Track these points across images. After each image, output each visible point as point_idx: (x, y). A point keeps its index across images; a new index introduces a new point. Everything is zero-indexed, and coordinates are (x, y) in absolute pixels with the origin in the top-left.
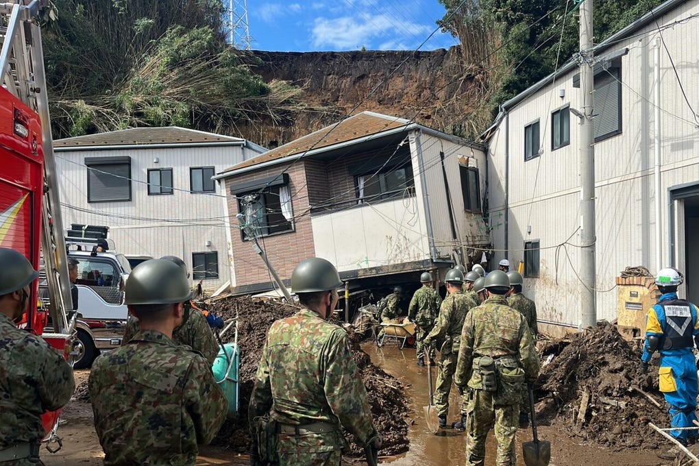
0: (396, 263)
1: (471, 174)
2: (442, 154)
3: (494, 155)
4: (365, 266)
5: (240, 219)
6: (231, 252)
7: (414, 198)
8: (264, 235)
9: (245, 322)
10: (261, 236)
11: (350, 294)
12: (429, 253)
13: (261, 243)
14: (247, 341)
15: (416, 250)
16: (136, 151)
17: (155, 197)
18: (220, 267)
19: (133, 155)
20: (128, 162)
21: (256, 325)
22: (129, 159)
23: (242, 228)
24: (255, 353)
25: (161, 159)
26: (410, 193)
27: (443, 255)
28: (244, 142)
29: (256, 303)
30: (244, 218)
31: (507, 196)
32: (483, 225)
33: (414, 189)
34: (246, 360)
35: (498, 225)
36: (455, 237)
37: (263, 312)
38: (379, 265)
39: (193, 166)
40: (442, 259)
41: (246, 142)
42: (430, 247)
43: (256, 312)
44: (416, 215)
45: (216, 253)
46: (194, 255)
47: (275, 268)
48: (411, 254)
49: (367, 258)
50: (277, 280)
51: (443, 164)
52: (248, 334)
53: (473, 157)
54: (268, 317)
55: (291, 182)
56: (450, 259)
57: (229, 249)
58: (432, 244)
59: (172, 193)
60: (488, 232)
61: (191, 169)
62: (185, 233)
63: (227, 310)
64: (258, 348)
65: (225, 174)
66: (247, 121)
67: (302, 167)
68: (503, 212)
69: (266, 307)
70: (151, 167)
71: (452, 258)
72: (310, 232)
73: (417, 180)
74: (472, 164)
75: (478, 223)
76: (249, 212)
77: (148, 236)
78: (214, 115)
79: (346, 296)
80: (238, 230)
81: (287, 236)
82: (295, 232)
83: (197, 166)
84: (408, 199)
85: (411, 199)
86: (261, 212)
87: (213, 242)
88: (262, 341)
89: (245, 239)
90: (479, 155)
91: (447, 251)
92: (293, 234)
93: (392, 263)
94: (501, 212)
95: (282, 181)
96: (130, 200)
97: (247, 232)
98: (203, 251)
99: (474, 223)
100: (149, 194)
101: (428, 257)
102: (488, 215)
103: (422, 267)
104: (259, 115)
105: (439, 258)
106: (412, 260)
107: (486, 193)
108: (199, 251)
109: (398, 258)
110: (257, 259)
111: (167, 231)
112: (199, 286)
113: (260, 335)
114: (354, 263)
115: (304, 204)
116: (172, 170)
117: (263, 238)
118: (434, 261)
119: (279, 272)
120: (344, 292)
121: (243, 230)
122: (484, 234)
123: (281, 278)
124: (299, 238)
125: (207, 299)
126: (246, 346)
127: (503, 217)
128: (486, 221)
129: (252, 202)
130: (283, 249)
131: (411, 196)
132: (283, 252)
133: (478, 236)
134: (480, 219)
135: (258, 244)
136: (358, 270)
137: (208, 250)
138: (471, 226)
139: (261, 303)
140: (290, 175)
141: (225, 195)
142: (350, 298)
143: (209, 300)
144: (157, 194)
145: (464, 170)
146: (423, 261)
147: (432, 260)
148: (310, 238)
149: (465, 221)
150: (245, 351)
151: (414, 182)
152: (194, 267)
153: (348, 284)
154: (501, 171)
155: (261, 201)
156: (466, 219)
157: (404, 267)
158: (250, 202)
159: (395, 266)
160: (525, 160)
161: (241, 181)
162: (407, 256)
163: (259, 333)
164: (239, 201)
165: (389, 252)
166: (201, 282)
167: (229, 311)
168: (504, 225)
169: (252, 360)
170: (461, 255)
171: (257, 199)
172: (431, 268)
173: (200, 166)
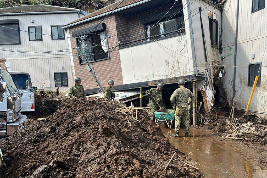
0: (172, 77)
1: (214, 24)
2: (200, 9)
3: (227, 12)
4: (152, 79)
5: (78, 50)
6: (74, 71)
7: (185, 36)
8: (93, 61)
9: (83, 117)
10: (91, 62)
11: (143, 96)
12: (193, 70)
13: (91, 65)
14: (84, 133)
15: (184, 69)
16: (21, 16)
17: (33, 42)
18: (69, 80)
19: (20, 18)
20: (17, 22)
21: (91, 120)
22: (18, 21)
23: (79, 55)
24: (91, 143)
25: (35, 20)
26: (182, 32)
27: (200, 72)
28: (80, 11)
29: (90, 102)
30: (80, 49)
31: (237, 37)
32: (219, 55)
33: (184, 29)
34: (84, 149)
35: (229, 55)
36: (206, 61)
37: (96, 109)
38: (161, 78)
39: (52, 25)
40: (200, 74)
41: (81, 11)
42: (194, 67)
43: (91, 109)
44: (186, 46)
45: (67, 73)
46: (55, 74)
47: (99, 80)
48: (182, 72)
49: (153, 74)
50: (101, 87)
51: (200, 15)
52: (85, 127)
53: (215, 13)
54: (100, 113)
55: (107, 28)
56: (204, 75)
57: (73, 70)
58: (195, 64)
59: (42, 40)
60: (222, 60)
61: (51, 26)
62: (49, 62)
63: (69, 107)
64: (94, 139)
65: (69, 26)
66: (81, 7)
67: (114, 19)
68: (234, 47)
69: (97, 105)
70: (30, 25)
71: (205, 74)
72: (119, 59)
73: (187, 23)
74: (214, 18)
75: (217, 54)
76: (83, 46)
77: (31, 63)
78: (65, 4)
79: (141, 97)
80: (77, 57)
81: (105, 61)
82: (109, 59)
83: (54, 24)
84: (181, 36)
85: (183, 36)
86: (90, 46)
87: (65, 67)
88: (96, 133)
89: (82, 64)
90: (218, 12)
91: (202, 70)
92: (109, 60)
93: (169, 77)
94: (232, 47)
95: (102, 28)
96: (20, 44)
97: (82, 58)
98: (59, 72)
99: (215, 54)
100: (30, 40)
101: (193, 73)
102: (222, 49)
103: (188, 79)
104: (87, 3)
105: (199, 74)
106: (182, 75)
107: (221, 36)
108: (58, 72)
109: (173, 74)
110: (89, 75)
111: (40, 61)
112: (57, 90)
113: (94, 129)
114: (145, 78)
115: (115, 40)
116: (41, 27)
117: (92, 63)
118: (196, 76)
119: (101, 83)
120: (140, 94)
121: (80, 57)
122: (220, 60)
123: (103, 86)
124: (112, 62)
125: (62, 97)
126: (84, 137)
127: (233, 50)
128: (221, 53)
129: (85, 40)
130: (103, 69)
131: (183, 34)
132: (104, 71)
133: (217, 62)
134: (218, 51)
135: (89, 66)
136: (148, 82)
137: (62, 71)
138: (214, 55)
139: (94, 102)
140: (106, 24)
141: (69, 37)
142: (143, 98)
143: (63, 98)
144: (34, 40)
145: (211, 20)
146: (189, 76)
147: (195, 75)
148: (119, 63)
149: (211, 52)
150: (83, 142)
151: (184, 25)
152: (55, 80)
153: (141, 90)
154: (232, 22)
155: (90, 39)
156: (211, 51)
157: (176, 80)
158: (84, 39)
159: (171, 79)
160: (252, 12)
161: (78, 29)
162: (179, 73)
163: (94, 127)
164: (77, 39)
165: (167, 70)
166: (58, 88)
167: (70, 108)
168: (233, 55)
169: (88, 151)
170: (210, 72)
171: (88, 37)
172: (194, 80)
173: (56, 24)
